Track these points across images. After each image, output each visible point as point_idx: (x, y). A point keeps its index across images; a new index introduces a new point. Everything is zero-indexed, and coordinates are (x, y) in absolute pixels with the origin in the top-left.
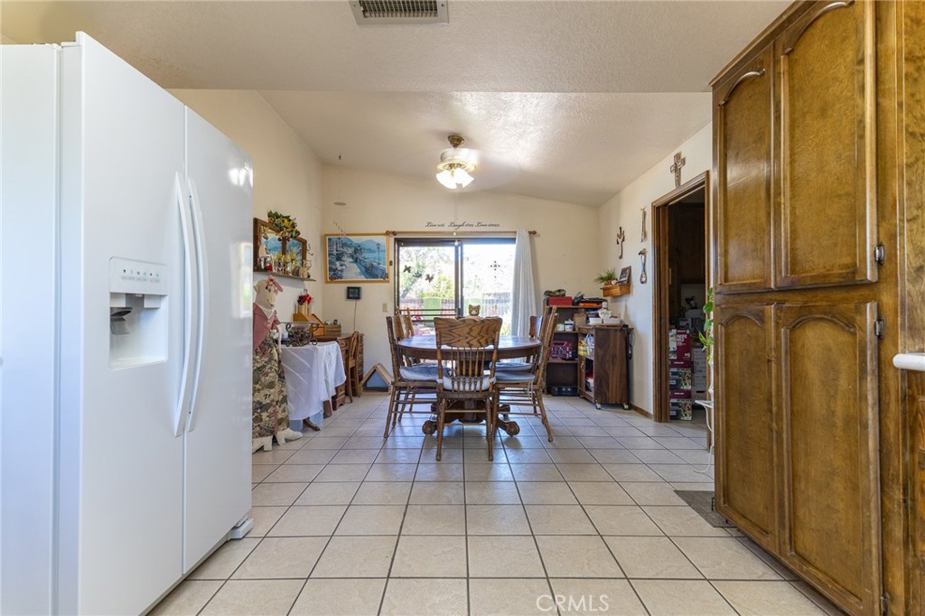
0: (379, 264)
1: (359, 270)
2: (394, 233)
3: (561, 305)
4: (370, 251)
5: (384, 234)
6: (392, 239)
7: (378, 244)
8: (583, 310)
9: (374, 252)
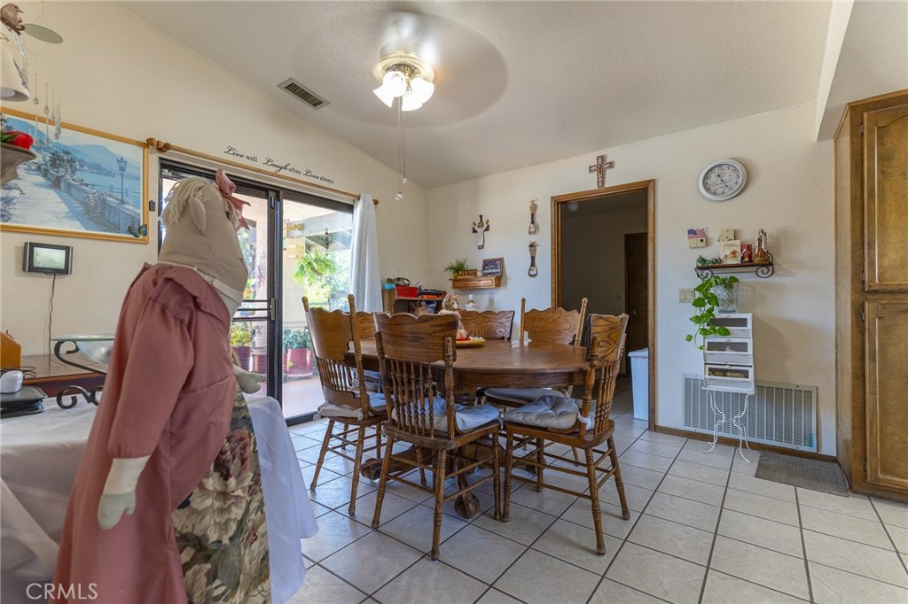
0: (123, 202)
1: (66, 209)
2: (165, 148)
3: (403, 297)
4: (98, 169)
5: (139, 144)
6: (154, 159)
7: (121, 160)
8: (424, 303)
9: (109, 174)
